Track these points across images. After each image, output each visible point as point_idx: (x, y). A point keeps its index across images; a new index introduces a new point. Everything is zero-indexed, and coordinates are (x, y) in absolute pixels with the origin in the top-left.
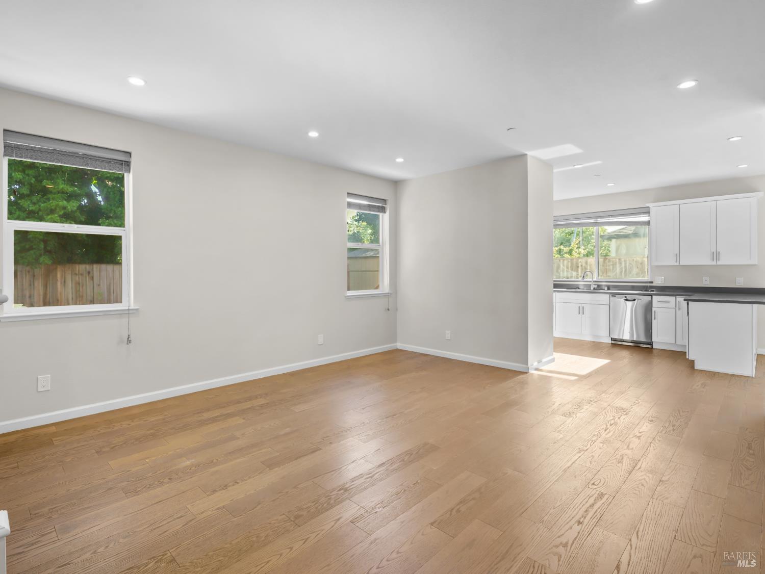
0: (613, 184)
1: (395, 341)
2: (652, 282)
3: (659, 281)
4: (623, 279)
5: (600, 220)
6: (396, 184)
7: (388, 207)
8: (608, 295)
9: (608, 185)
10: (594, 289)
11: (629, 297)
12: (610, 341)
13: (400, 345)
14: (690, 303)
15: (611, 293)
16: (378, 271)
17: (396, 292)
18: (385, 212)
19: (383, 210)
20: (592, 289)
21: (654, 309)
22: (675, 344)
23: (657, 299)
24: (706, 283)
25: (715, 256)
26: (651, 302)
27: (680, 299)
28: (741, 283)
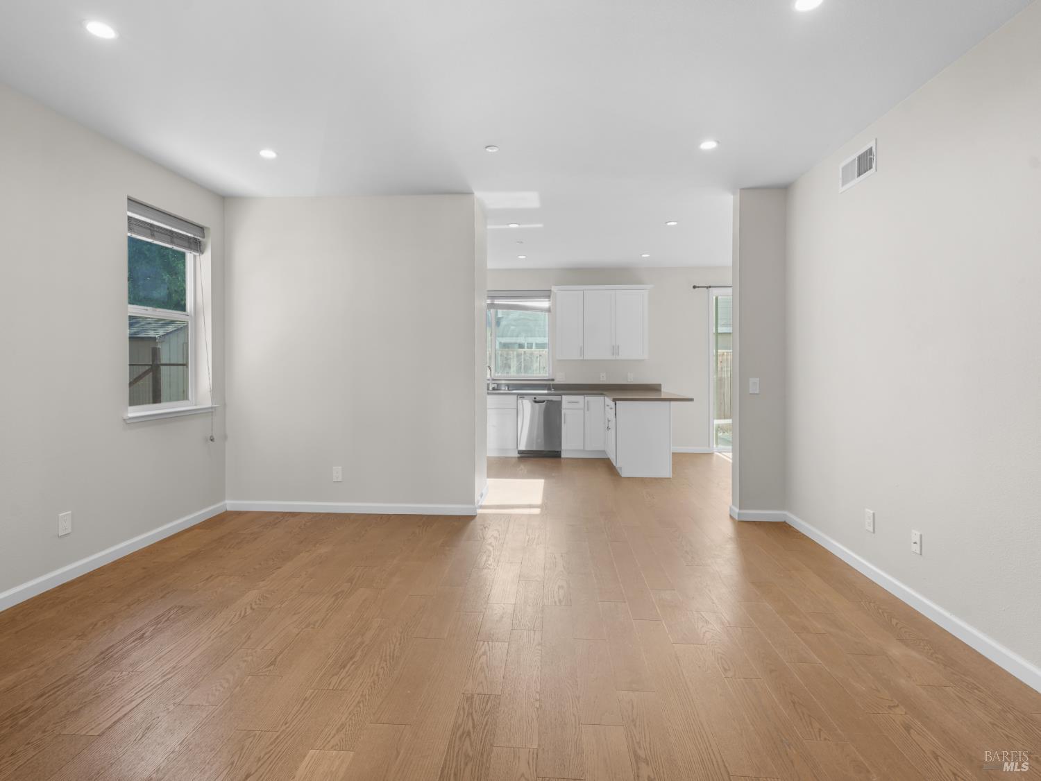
0: (524, 257)
1: (223, 498)
2: (553, 380)
3: (560, 379)
4: (523, 375)
5: (497, 302)
6: (225, 200)
7: (209, 244)
8: (515, 397)
9: (520, 257)
10: (494, 389)
11: (538, 398)
12: (517, 455)
13: (231, 504)
14: (617, 402)
15: (518, 394)
16: (185, 365)
17: (224, 405)
18: (202, 252)
19: (197, 246)
20: (491, 389)
21: (563, 412)
22: (584, 451)
23: (567, 400)
24: (603, 379)
25: (615, 350)
26: (559, 403)
27: (589, 398)
28: (631, 379)
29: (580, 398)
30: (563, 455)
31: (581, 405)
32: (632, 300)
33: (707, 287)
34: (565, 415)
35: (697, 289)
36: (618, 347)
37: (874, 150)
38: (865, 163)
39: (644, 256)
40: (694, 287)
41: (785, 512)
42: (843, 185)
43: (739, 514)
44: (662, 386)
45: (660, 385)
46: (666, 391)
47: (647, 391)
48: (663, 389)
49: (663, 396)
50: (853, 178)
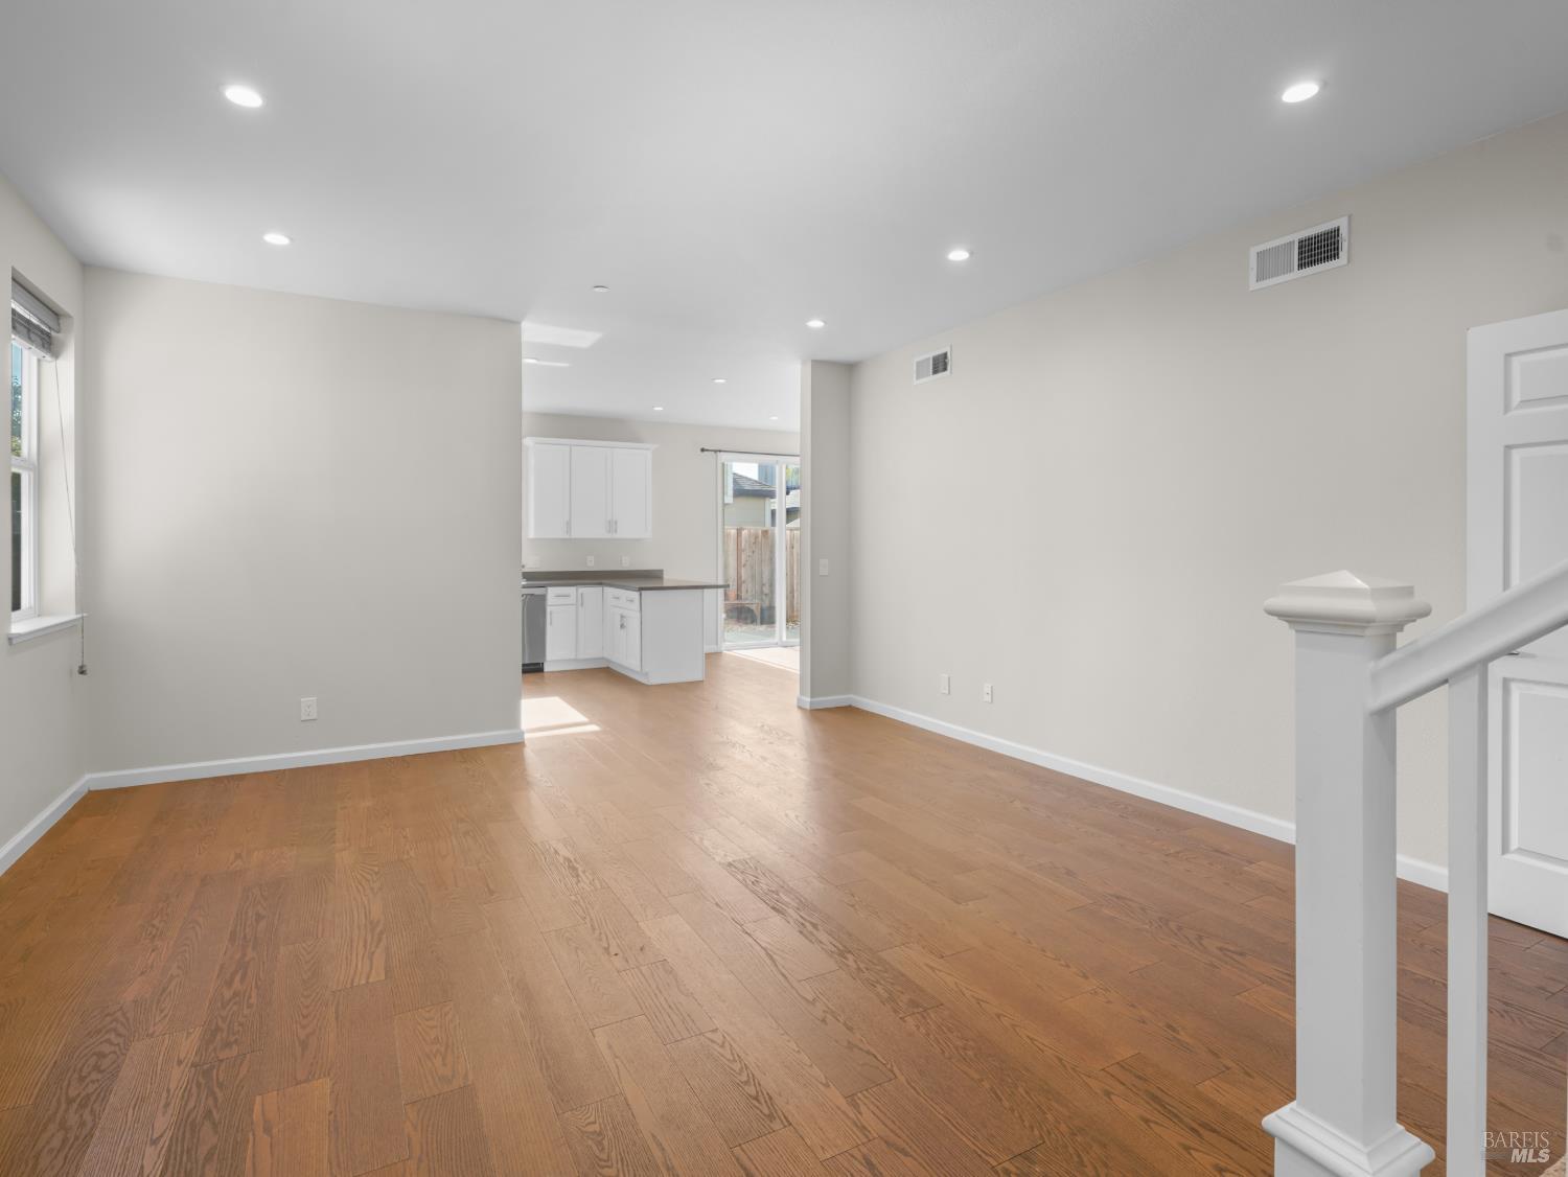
3: (533, 566)
6: (84, 272)
7: (71, 342)
14: (643, 592)
18: (54, 355)
19: (47, 343)
21: (549, 609)
22: (576, 660)
23: (553, 593)
24: (591, 565)
25: (612, 525)
26: (543, 598)
27: (583, 590)
28: (626, 564)
29: (571, 590)
30: (547, 668)
31: (572, 600)
32: (632, 462)
33: (716, 451)
34: (551, 613)
35: (706, 453)
36: (616, 523)
37: (949, 355)
38: (940, 364)
39: (656, 409)
40: (703, 450)
41: (851, 696)
42: (917, 378)
43: (811, 703)
44: (665, 573)
45: (661, 571)
46: (669, 578)
47: (645, 580)
48: (665, 576)
49: (665, 585)
50: (928, 375)
